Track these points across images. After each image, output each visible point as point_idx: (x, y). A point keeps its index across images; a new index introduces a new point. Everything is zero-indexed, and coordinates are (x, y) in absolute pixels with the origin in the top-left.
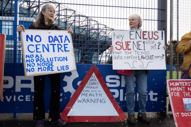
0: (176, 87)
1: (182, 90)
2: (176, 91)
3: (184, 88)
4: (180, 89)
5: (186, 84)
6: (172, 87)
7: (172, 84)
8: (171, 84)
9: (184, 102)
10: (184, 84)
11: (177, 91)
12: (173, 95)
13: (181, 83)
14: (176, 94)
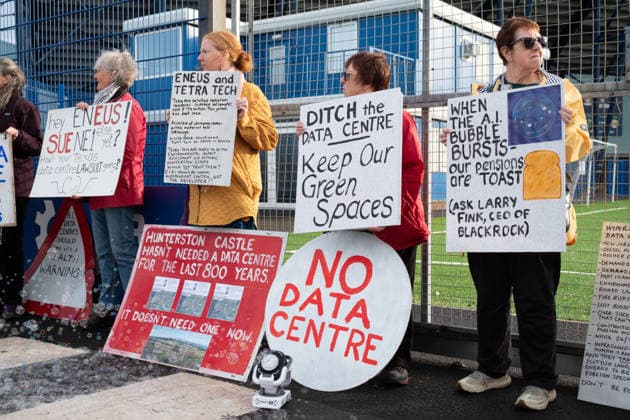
0: (155, 244)
1: (163, 254)
2: (151, 257)
3: (169, 248)
4: (161, 251)
5: (177, 239)
6: (147, 244)
7: (151, 237)
8: (149, 237)
9: (154, 287)
10: (174, 238)
11: (153, 257)
12: (142, 266)
13: (167, 235)
14: (147, 264)
